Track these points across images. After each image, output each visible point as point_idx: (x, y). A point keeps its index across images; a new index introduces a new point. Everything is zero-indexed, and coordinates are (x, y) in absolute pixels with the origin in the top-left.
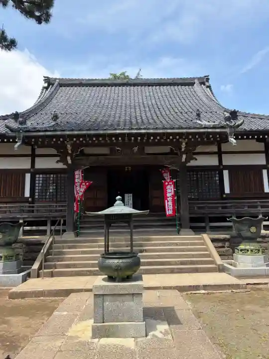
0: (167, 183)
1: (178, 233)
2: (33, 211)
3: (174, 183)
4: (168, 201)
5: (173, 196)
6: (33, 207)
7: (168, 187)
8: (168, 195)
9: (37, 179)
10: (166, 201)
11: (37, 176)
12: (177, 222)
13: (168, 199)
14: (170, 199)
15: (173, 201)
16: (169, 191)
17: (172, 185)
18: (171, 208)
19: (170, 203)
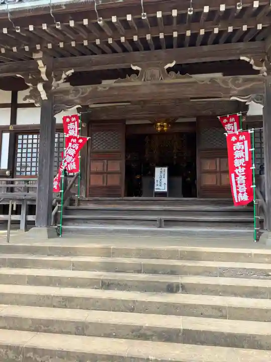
0: (234, 139)
1: (257, 240)
2: (12, 190)
3: (249, 137)
4: (236, 176)
5: (248, 165)
6: (12, 183)
7: (238, 146)
8: (237, 163)
9: (20, 142)
10: (233, 175)
11: (20, 137)
12: (255, 217)
13: (236, 171)
14: (240, 171)
15: (248, 173)
16: (237, 154)
17: (246, 142)
18: (243, 188)
19: (242, 179)
